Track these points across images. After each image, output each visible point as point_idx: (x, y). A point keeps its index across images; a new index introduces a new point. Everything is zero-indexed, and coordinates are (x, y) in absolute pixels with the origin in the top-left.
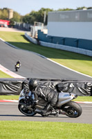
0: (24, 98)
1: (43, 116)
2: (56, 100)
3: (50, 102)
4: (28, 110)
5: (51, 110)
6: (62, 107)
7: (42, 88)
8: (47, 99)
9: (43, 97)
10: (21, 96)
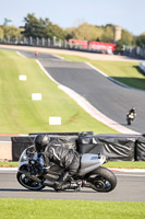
0: (27, 163)
1: (57, 190)
4: (33, 181)
5: (69, 181)
6: (87, 176)
7: (55, 147)
8: (64, 164)
10: (23, 160)
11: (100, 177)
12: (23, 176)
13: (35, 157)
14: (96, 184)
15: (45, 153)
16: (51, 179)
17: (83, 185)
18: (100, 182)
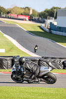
0: (15, 70)
2: (38, 72)
3: (34, 73)
4: (18, 79)
5: (34, 79)
6: (43, 77)
8: (32, 71)
9: (29, 70)
10: (13, 69)
11: (49, 77)
12: (14, 76)
13: (19, 68)
14: (47, 80)
15: (24, 66)
16: (26, 78)
17: (41, 81)
18: (49, 79)
